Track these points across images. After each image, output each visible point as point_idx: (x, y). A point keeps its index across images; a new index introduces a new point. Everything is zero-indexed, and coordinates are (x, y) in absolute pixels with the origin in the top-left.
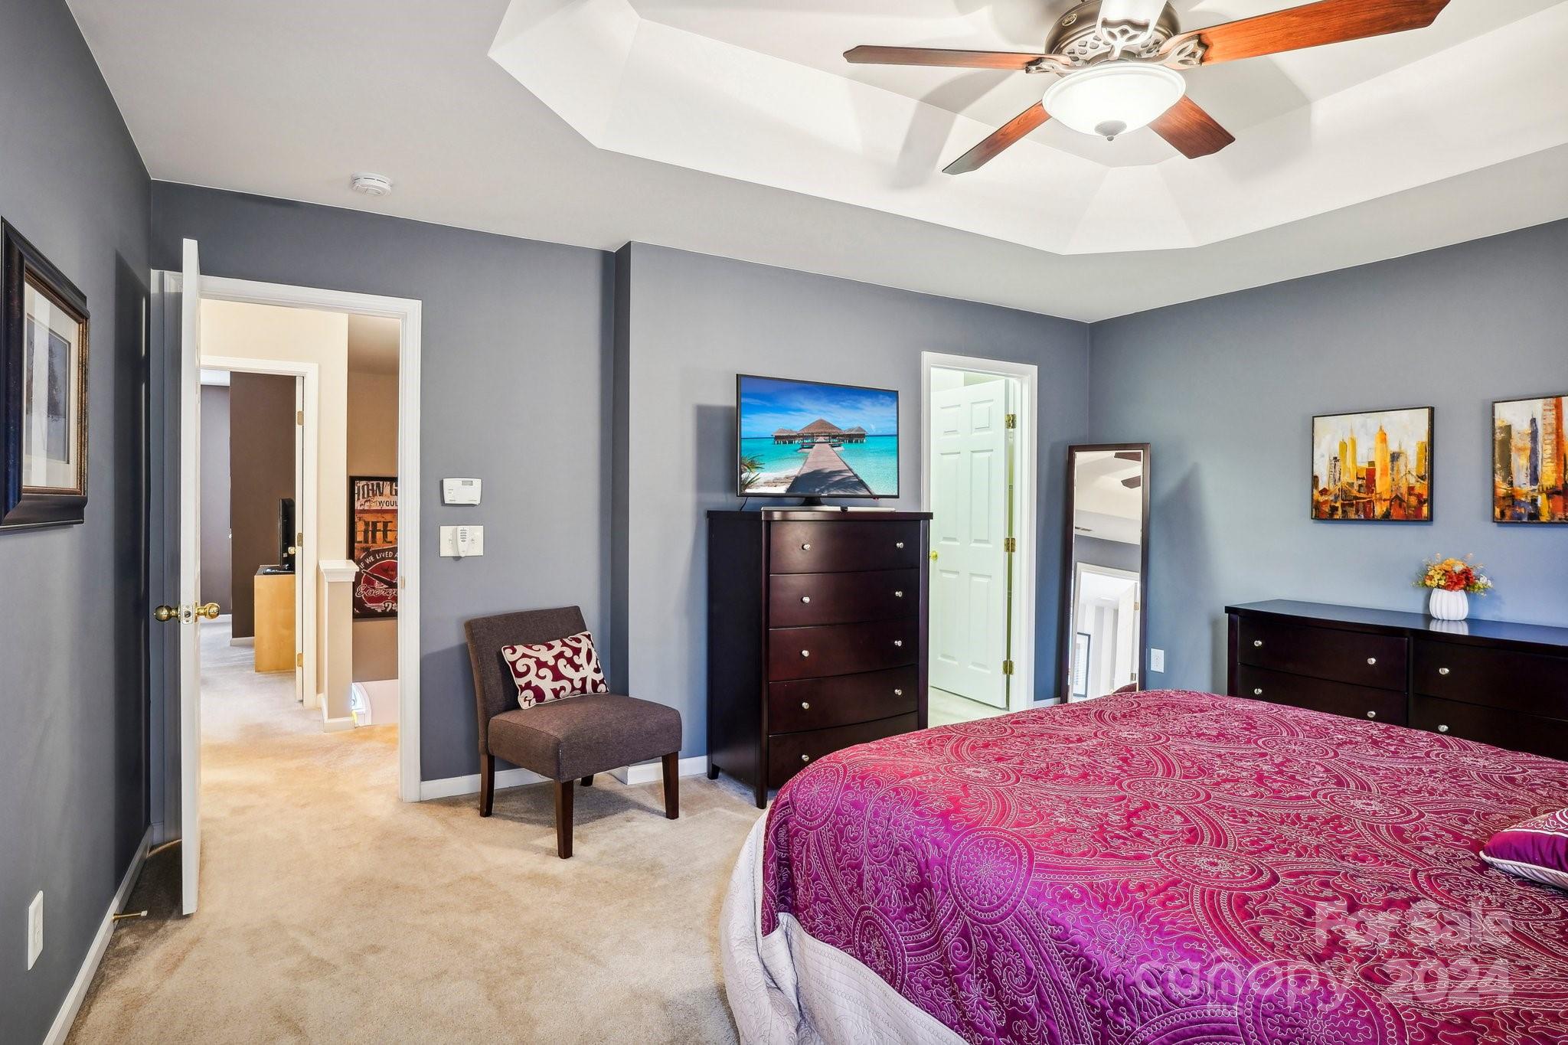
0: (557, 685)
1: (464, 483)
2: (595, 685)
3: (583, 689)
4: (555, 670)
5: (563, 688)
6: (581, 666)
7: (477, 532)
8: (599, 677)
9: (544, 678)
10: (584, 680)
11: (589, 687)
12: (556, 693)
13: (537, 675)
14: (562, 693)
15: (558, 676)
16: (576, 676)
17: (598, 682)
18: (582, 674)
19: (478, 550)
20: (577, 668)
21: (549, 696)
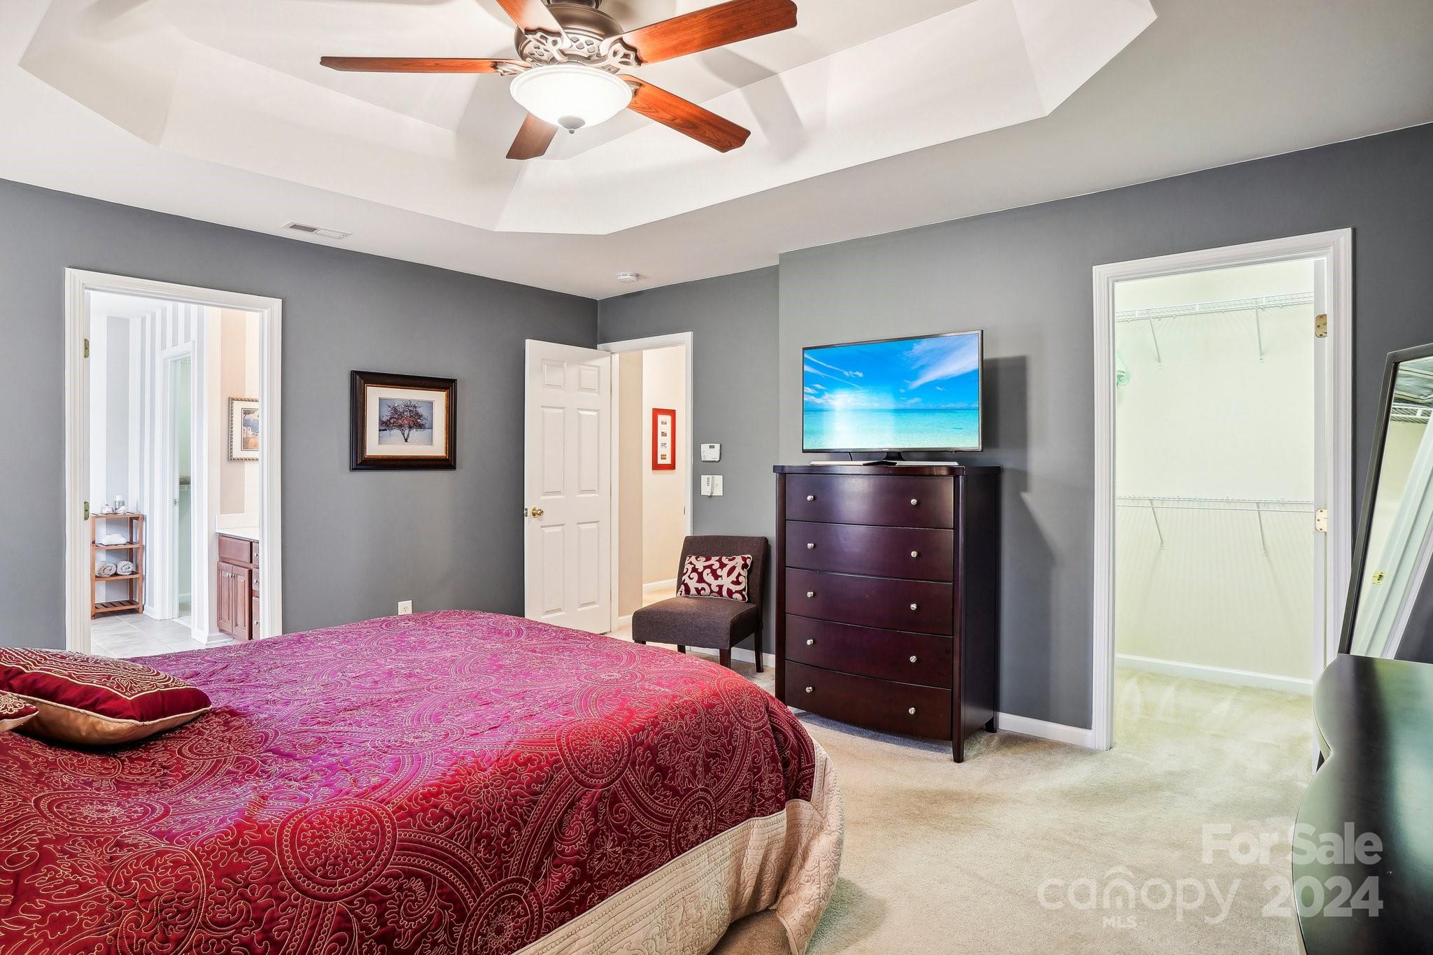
0: (700, 586)
1: (711, 447)
2: (730, 592)
3: (720, 593)
4: (700, 575)
5: (703, 589)
6: (721, 576)
7: (719, 479)
8: (734, 588)
9: (691, 579)
10: (721, 587)
11: (725, 593)
12: (698, 591)
13: (689, 577)
14: (702, 592)
15: (701, 580)
16: (714, 583)
17: (734, 591)
18: (719, 582)
19: (719, 492)
20: (716, 577)
21: (693, 591)
